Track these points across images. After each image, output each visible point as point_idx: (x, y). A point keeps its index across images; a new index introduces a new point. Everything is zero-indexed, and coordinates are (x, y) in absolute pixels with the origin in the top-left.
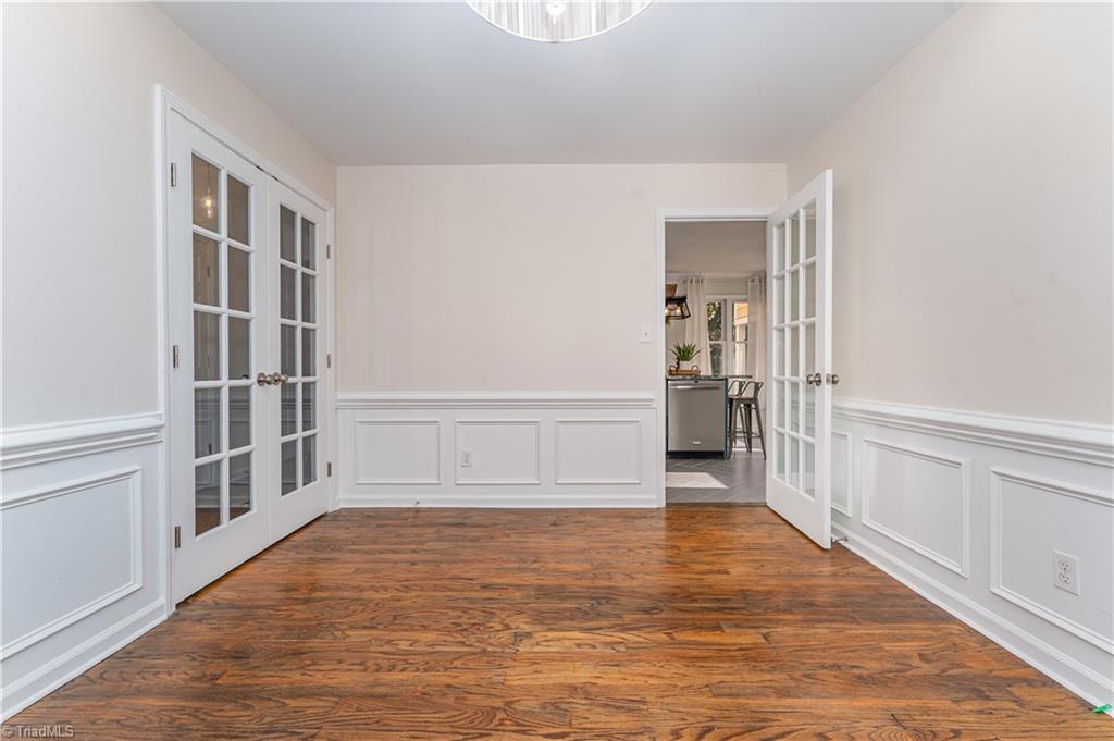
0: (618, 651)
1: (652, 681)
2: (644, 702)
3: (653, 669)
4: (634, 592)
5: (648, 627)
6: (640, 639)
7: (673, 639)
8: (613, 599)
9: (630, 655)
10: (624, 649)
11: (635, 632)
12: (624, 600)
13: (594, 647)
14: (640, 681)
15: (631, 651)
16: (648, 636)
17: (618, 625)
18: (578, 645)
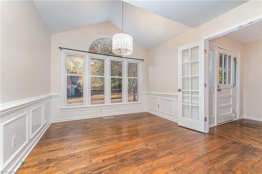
0: (126, 148)
1: (118, 144)
2: (118, 141)
3: (118, 146)
4: (130, 166)
5: (122, 155)
6: (122, 152)
7: (115, 154)
8: (135, 161)
9: (123, 148)
10: (125, 149)
11: (124, 153)
12: (132, 161)
13: (131, 147)
14: (120, 144)
15: (124, 148)
16: (121, 153)
17: (129, 153)
18: (135, 147)
